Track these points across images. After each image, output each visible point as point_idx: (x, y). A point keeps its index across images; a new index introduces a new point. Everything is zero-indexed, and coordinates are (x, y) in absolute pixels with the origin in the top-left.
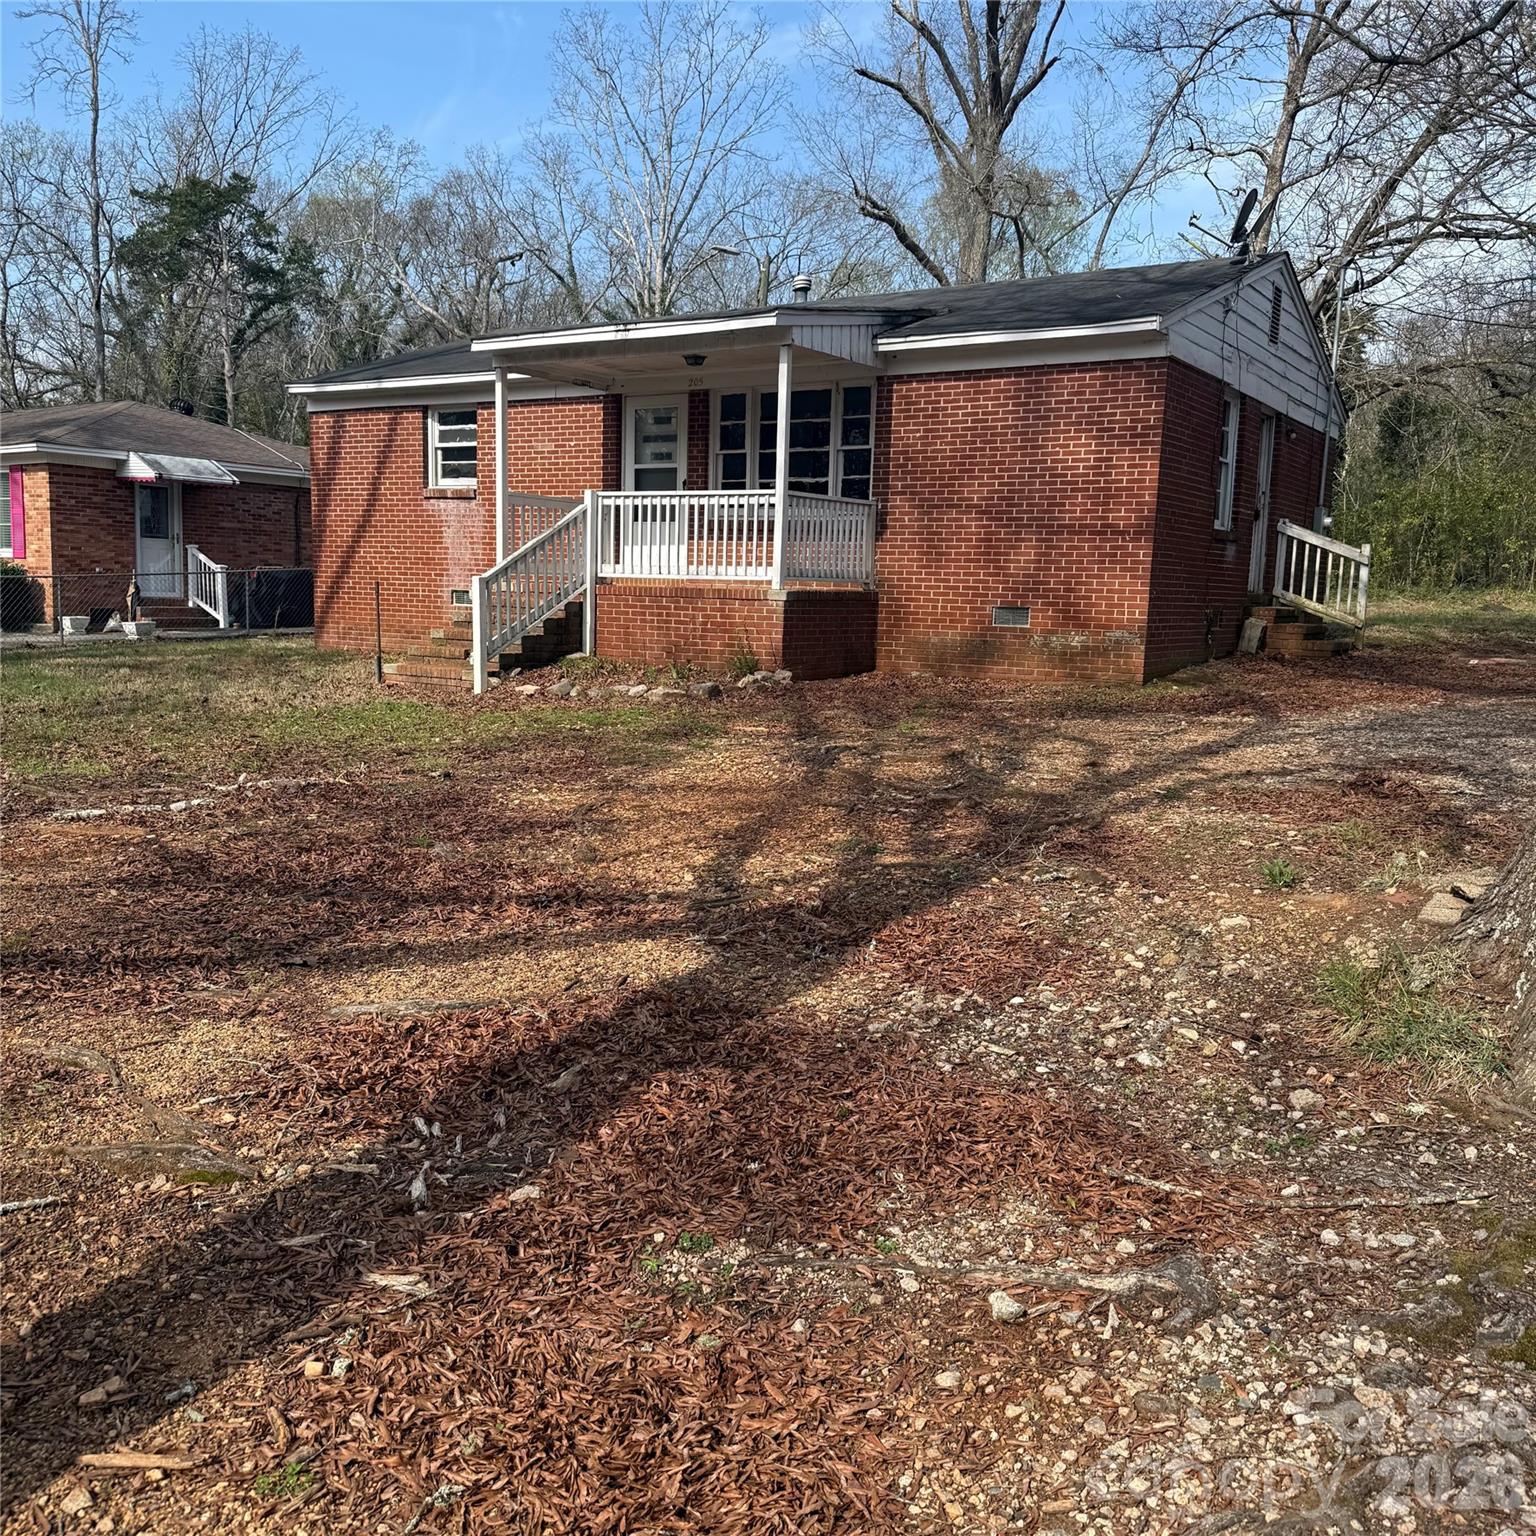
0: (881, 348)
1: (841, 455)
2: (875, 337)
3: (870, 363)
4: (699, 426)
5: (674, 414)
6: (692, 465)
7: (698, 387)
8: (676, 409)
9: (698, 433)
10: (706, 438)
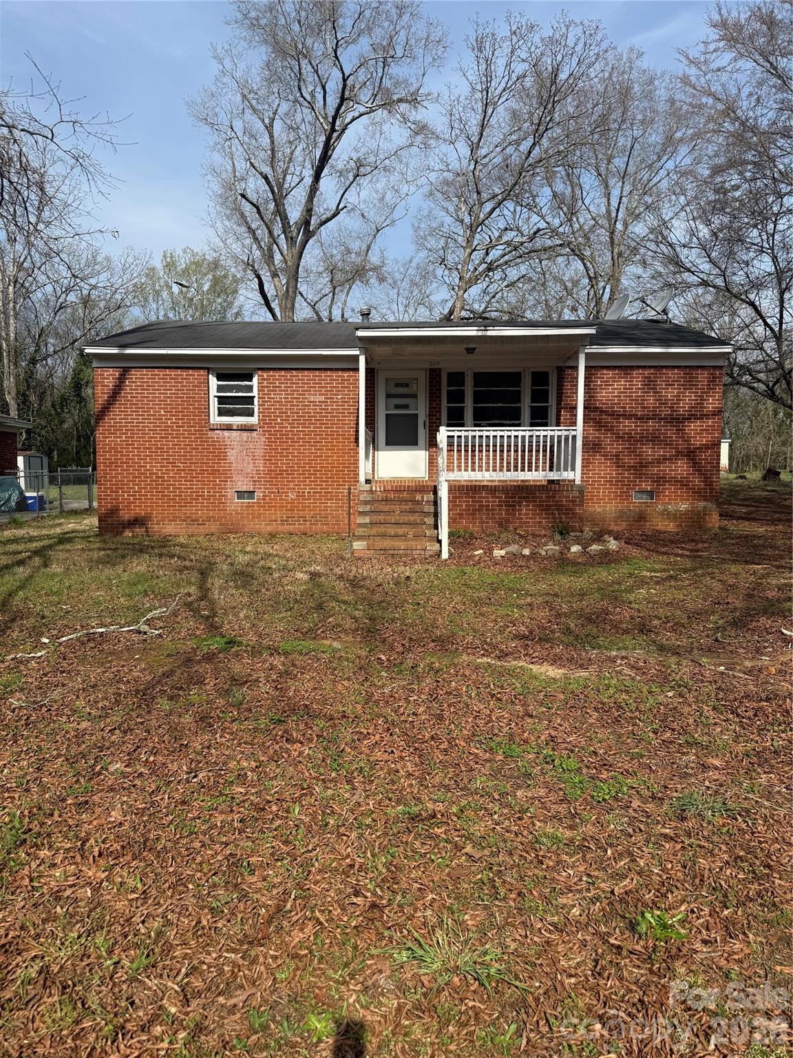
1: (530, 408)
4: (437, 389)
5: (415, 382)
6: (432, 412)
7: (436, 367)
8: (417, 379)
9: (436, 393)
10: (440, 397)
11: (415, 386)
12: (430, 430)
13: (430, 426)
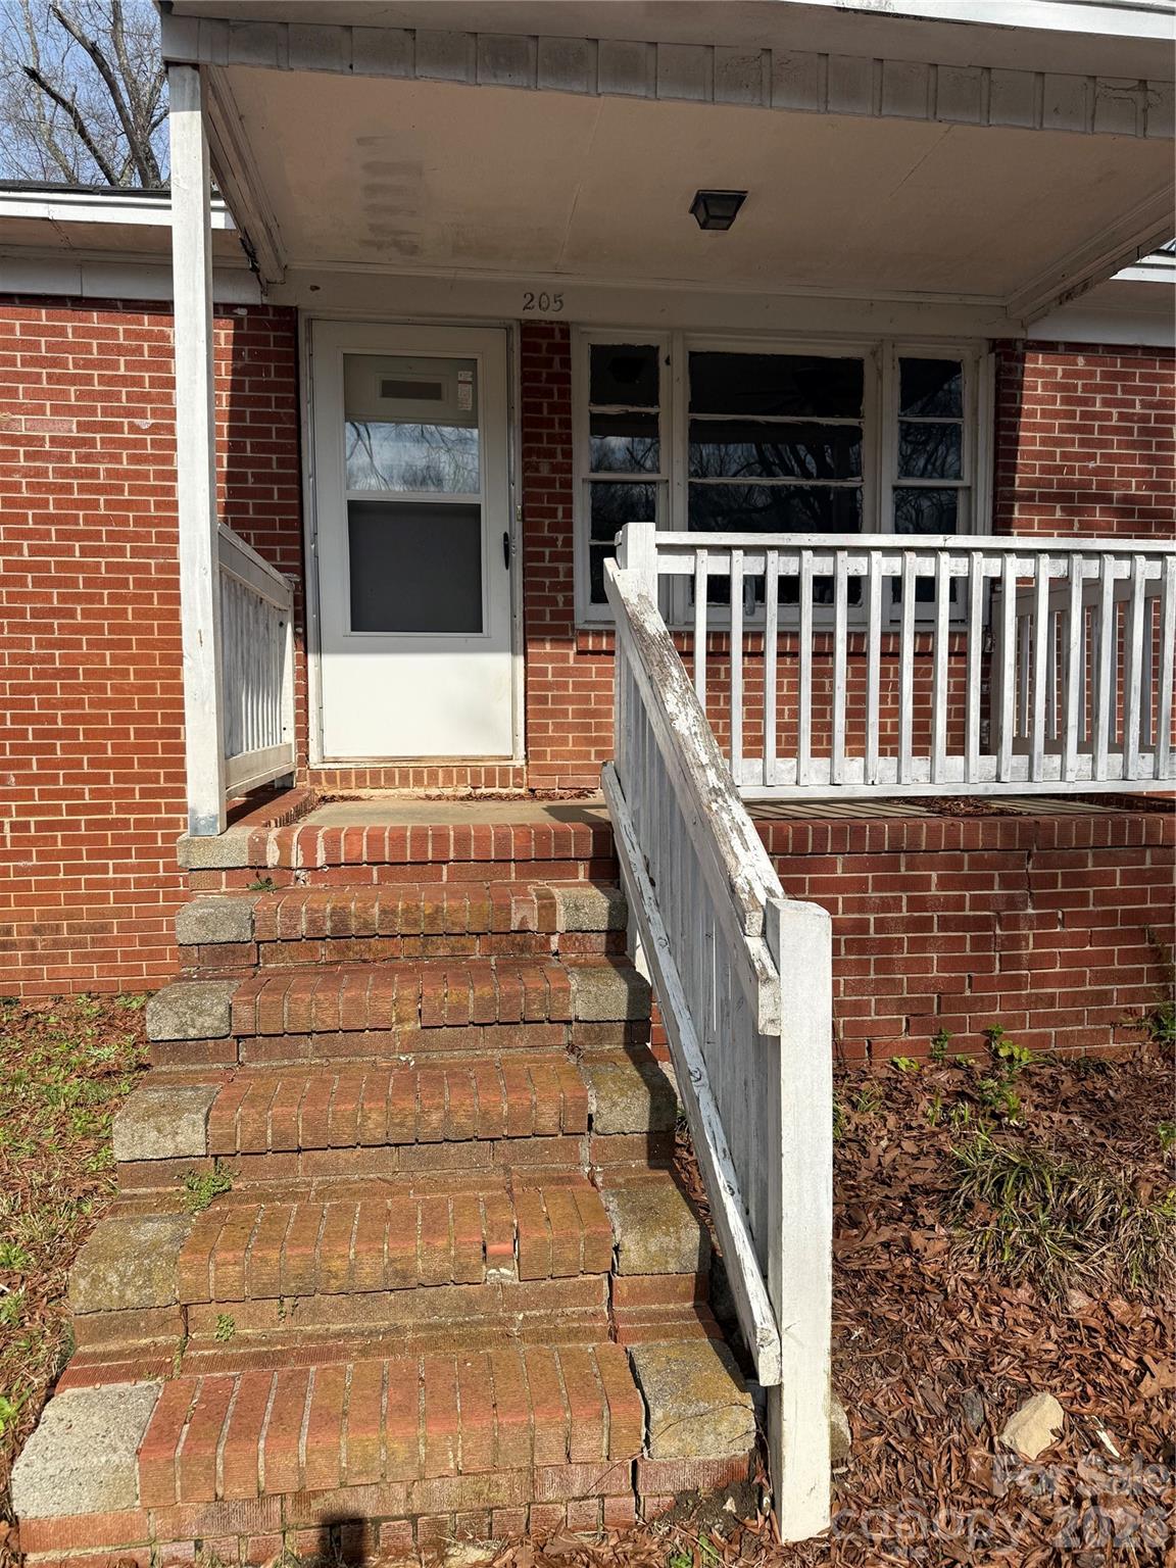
4: (553, 408)
5: (466, 375)
6: (538, 498)
7: (550, 315)
8: (471, 364)
9: (550, 423)
10: (568, 440)
11: (465, 391)
12: (526, 572)
13: (527, 557)
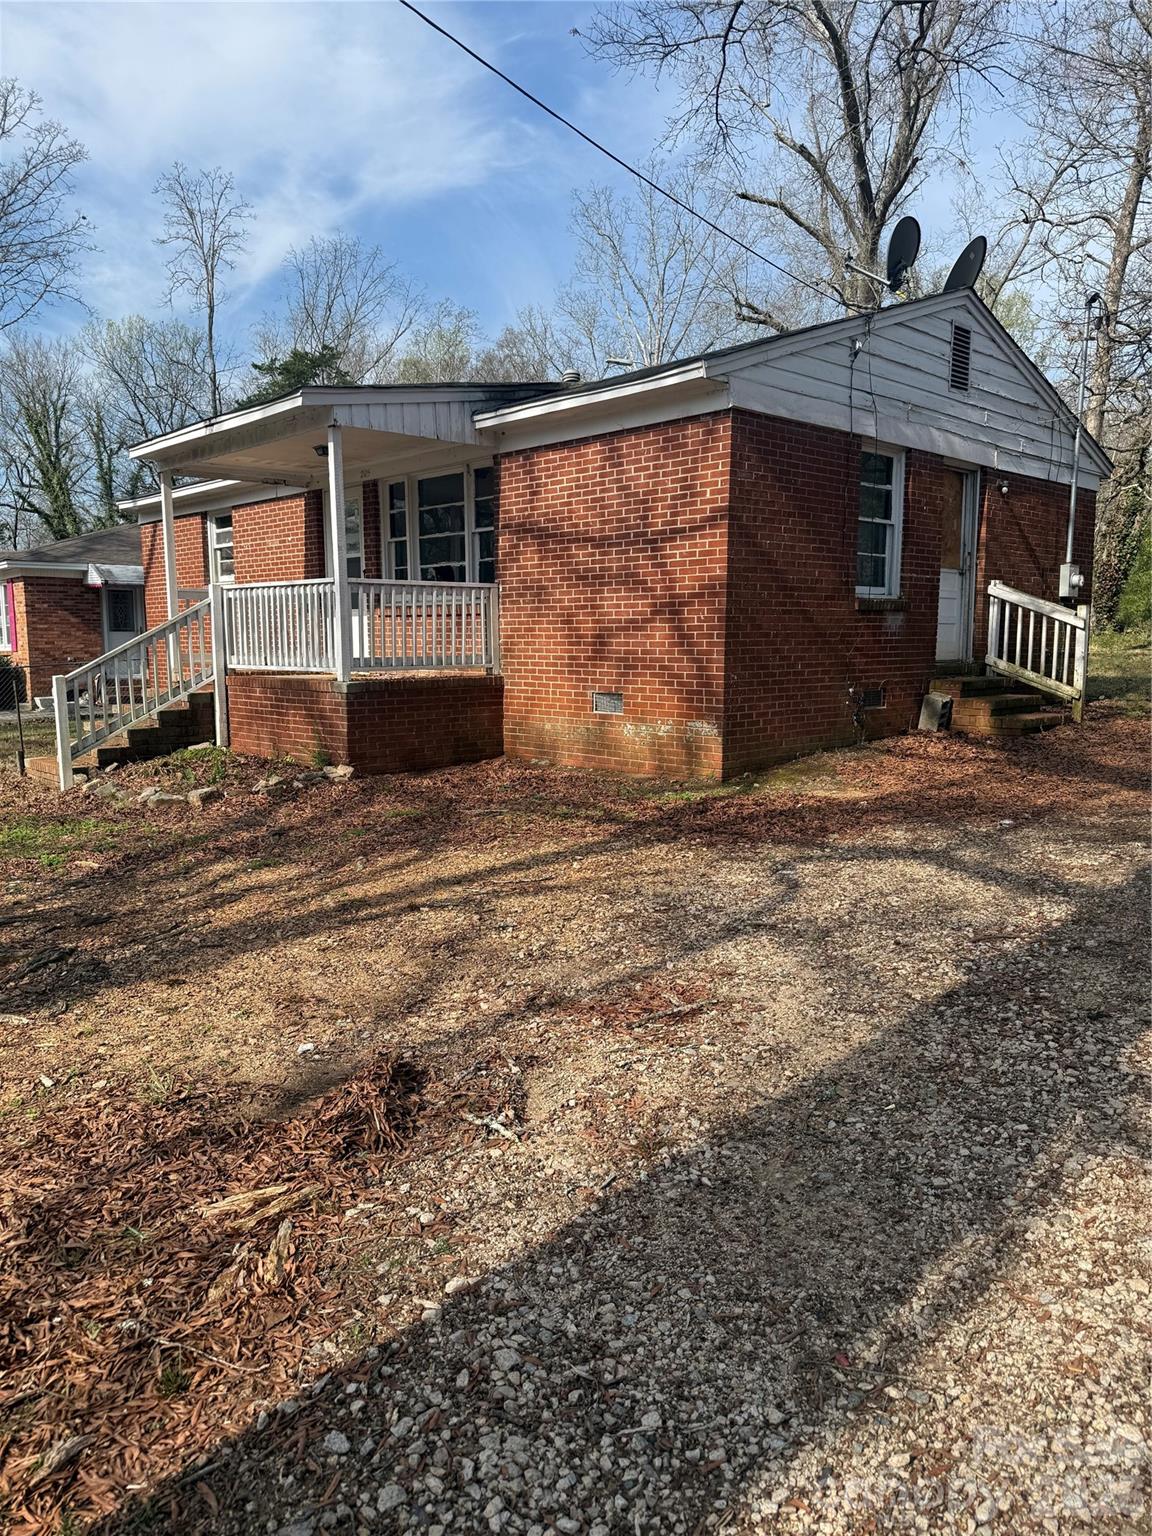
0: (479, 425)
1: (477, 538)
2: (474, 413)
3: (470, 441)
10: (378, 528)
